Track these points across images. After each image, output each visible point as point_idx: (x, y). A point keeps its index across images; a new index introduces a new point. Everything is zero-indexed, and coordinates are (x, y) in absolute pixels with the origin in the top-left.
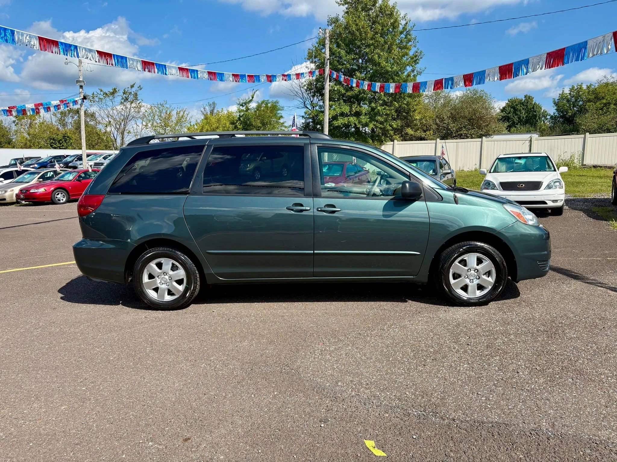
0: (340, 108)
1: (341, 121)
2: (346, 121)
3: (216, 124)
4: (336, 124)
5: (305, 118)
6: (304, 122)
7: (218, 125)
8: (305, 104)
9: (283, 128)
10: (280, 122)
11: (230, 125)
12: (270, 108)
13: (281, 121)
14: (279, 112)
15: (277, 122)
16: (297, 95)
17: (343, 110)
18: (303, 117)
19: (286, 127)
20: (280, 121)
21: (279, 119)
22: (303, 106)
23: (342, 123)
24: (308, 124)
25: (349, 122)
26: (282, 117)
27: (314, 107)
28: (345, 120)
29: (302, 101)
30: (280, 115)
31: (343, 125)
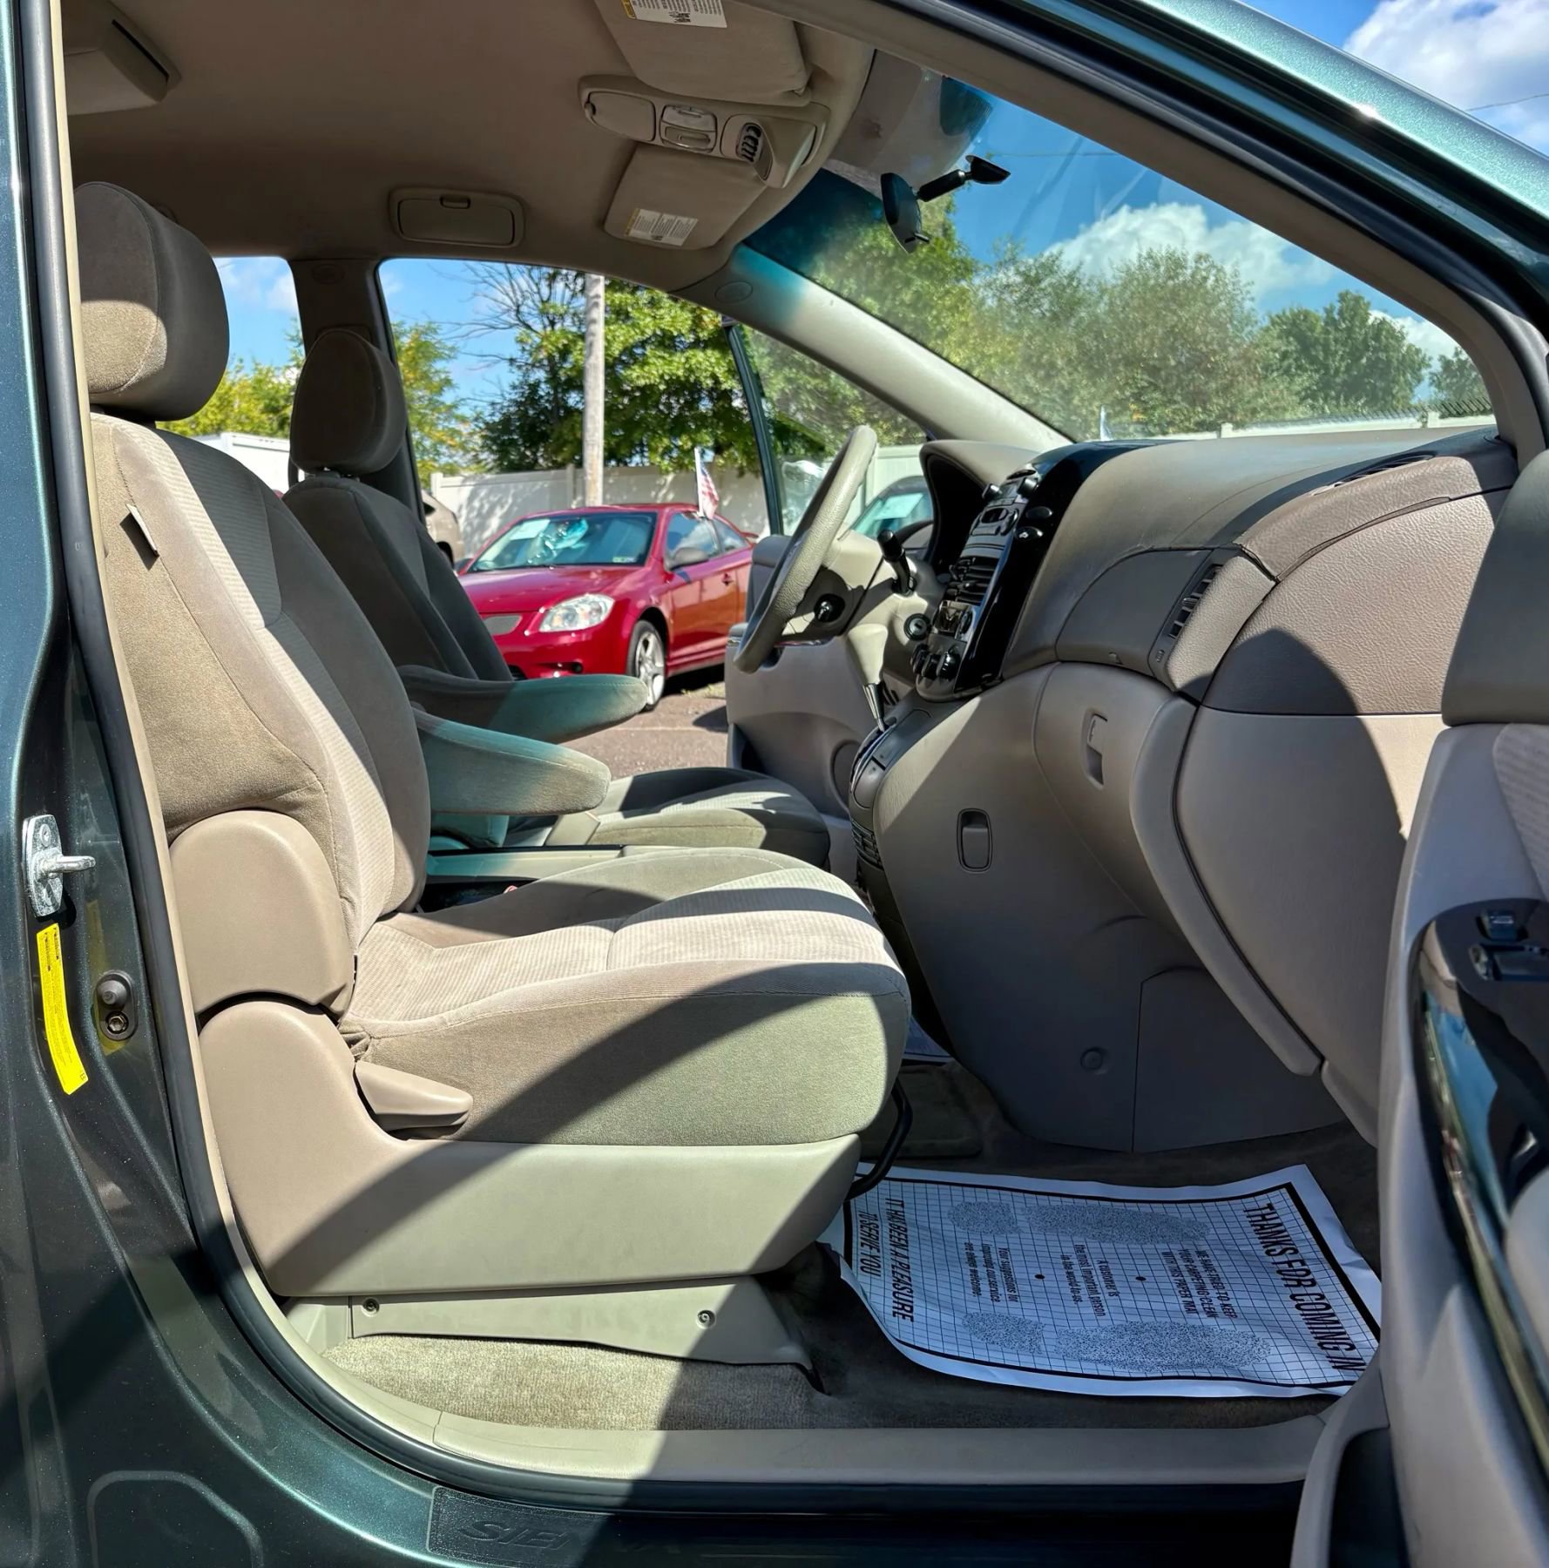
0: (654, 318)
1: (655, 370)
2: (678, 369)
3: (215, 414)
4: (638, 377)
5: (519, 367)
6: (517, 383)
7: (220, 417)
8: (518, 311)
9: (454, 424)
10: (443, 403)
11: (264, 417)
12: (407, 350)
13: (448, 397)
14: (439, 365)
15: (434, 405)
16: (491, 280)
17: (666, 323)
18: (512, 361)
19: (463, 420)
20: (441, 399)
21: (440, 391)
22: (512, 319)
23: (662, 377)
24: (534, 387)
25: (690, 371)
26: (448, 382)
27: (552, 323)
28: (676, 365)
29: (508, 302)
30: (443, 376)
31: (667, 383)
